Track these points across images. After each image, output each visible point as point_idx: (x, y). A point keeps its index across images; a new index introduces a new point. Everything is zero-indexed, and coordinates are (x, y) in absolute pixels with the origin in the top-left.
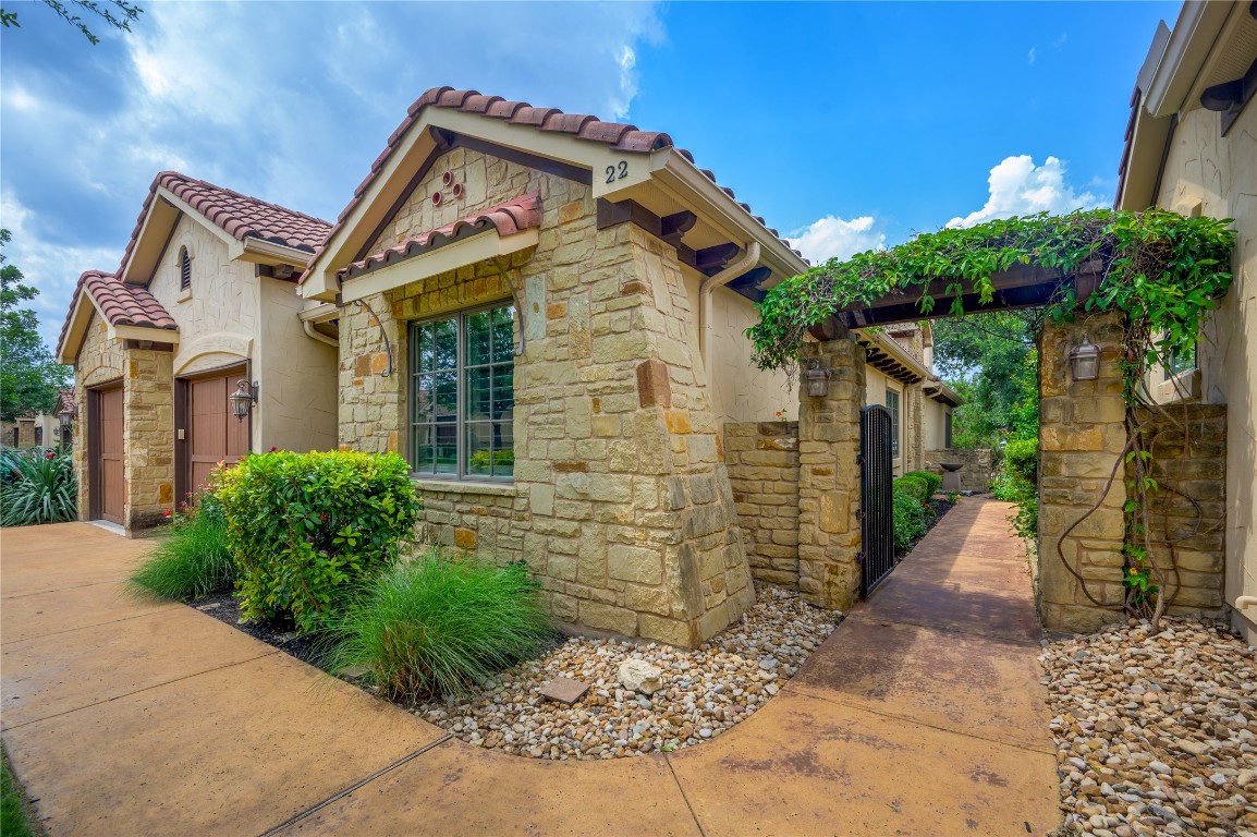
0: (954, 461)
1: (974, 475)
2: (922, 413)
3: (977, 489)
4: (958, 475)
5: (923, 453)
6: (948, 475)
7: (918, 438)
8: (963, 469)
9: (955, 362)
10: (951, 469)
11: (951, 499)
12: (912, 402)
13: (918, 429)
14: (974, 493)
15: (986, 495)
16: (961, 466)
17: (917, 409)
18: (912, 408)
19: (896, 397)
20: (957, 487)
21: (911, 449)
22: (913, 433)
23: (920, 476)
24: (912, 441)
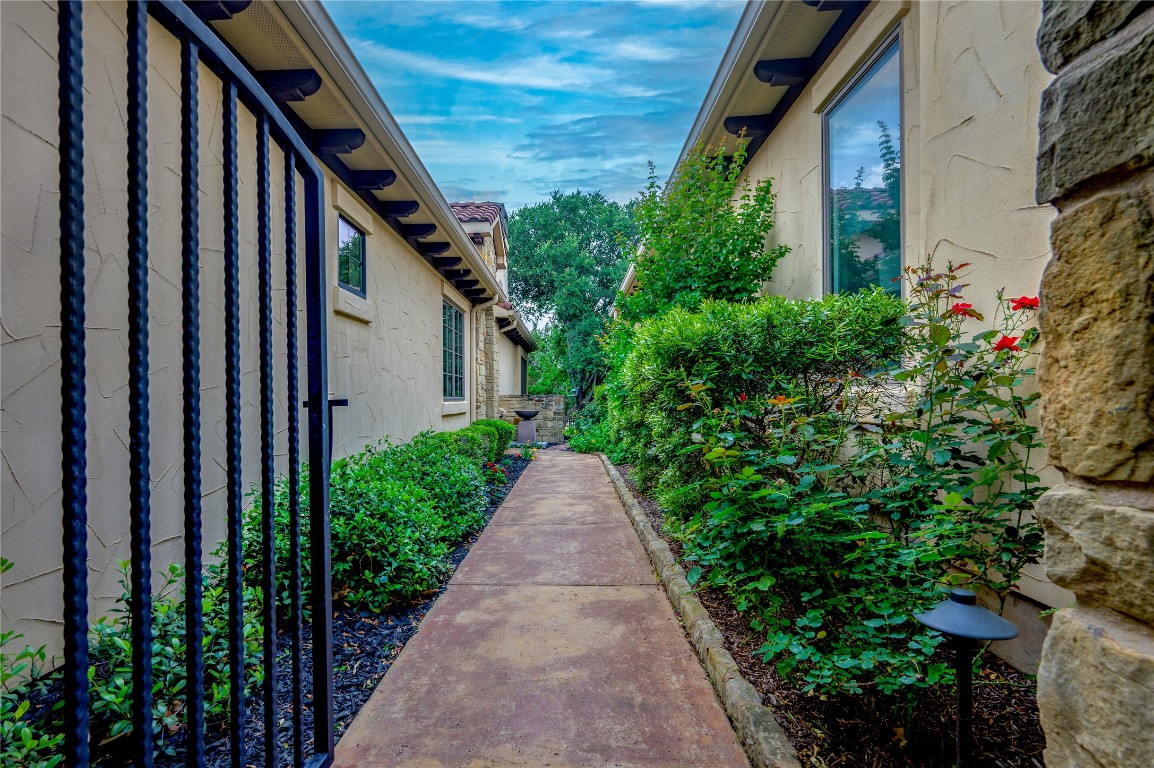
0: (530, 407)
1: (550, 424)
2: (496, 348)
3: (552, 440)
4: (533, 424)
5: (496, 398)
6: (523, 423)
7: (490, 378)
8: (538, 416)
9: (529, 305)
10: (527, 417)
11: (527, 453)
12: (482, 329)
13: (490, 367)
14: (550, 445)
15: (562, 447)
16: (536, 414)
17: (488, 342)
18: (482, 338)
19: (459, 315)
20: (532, 439)
21: (480, 391)
22: (483, 370)
23: (490, 425)
24: (482, 380)
